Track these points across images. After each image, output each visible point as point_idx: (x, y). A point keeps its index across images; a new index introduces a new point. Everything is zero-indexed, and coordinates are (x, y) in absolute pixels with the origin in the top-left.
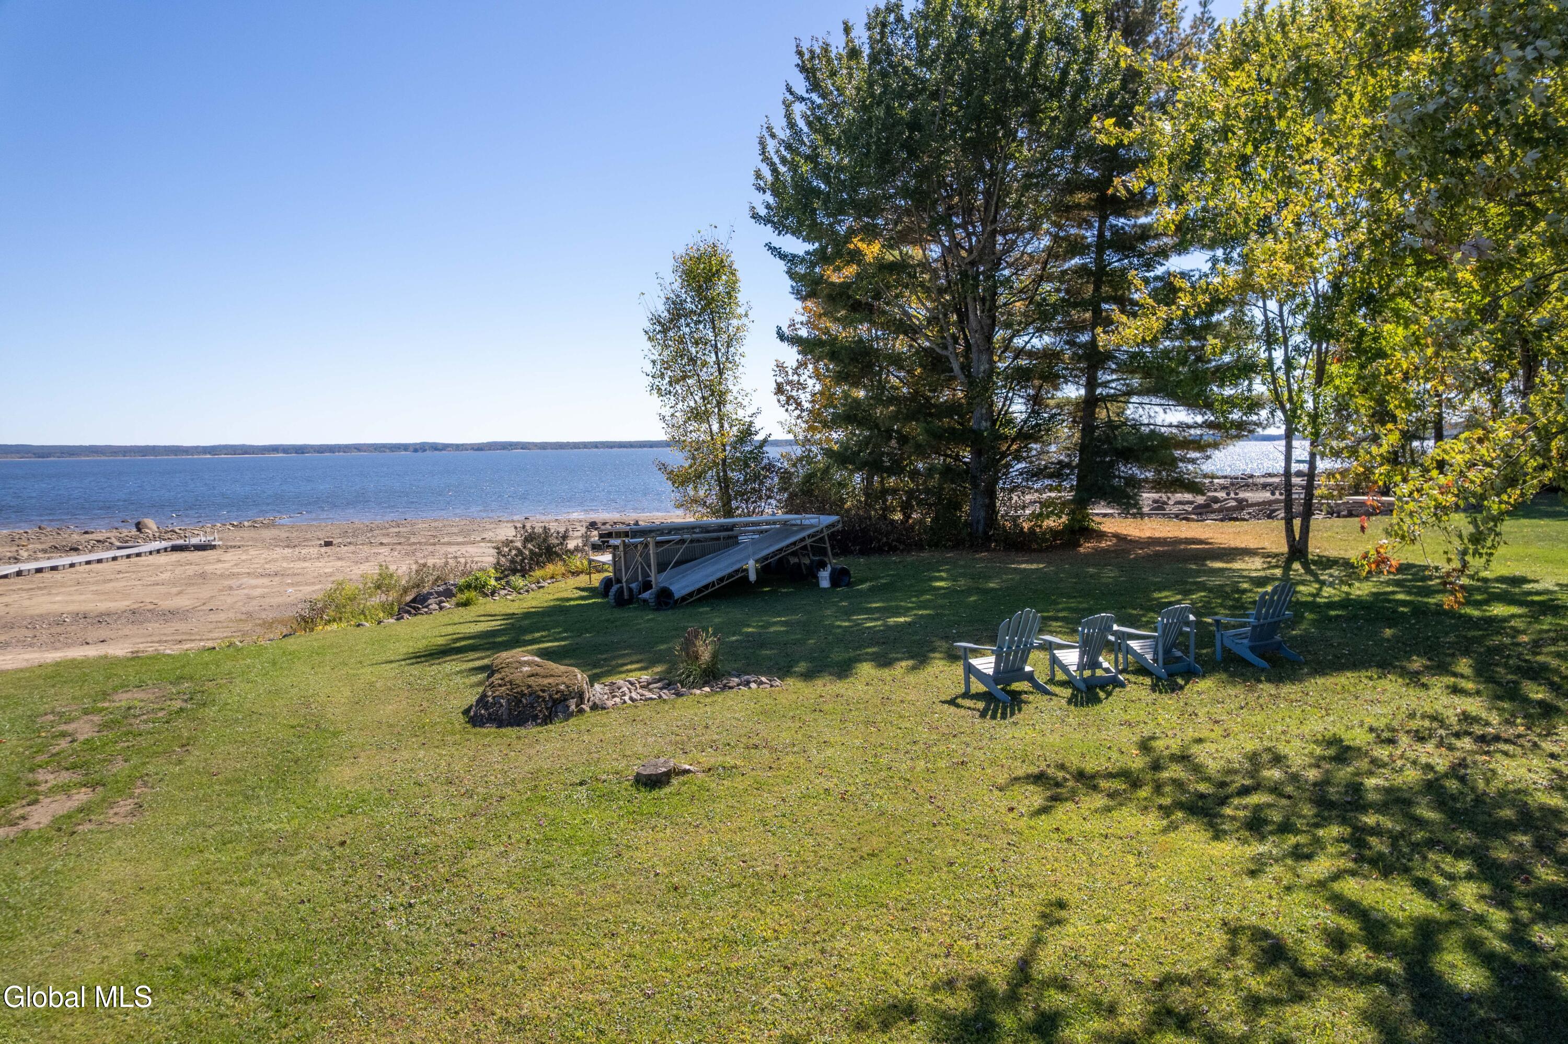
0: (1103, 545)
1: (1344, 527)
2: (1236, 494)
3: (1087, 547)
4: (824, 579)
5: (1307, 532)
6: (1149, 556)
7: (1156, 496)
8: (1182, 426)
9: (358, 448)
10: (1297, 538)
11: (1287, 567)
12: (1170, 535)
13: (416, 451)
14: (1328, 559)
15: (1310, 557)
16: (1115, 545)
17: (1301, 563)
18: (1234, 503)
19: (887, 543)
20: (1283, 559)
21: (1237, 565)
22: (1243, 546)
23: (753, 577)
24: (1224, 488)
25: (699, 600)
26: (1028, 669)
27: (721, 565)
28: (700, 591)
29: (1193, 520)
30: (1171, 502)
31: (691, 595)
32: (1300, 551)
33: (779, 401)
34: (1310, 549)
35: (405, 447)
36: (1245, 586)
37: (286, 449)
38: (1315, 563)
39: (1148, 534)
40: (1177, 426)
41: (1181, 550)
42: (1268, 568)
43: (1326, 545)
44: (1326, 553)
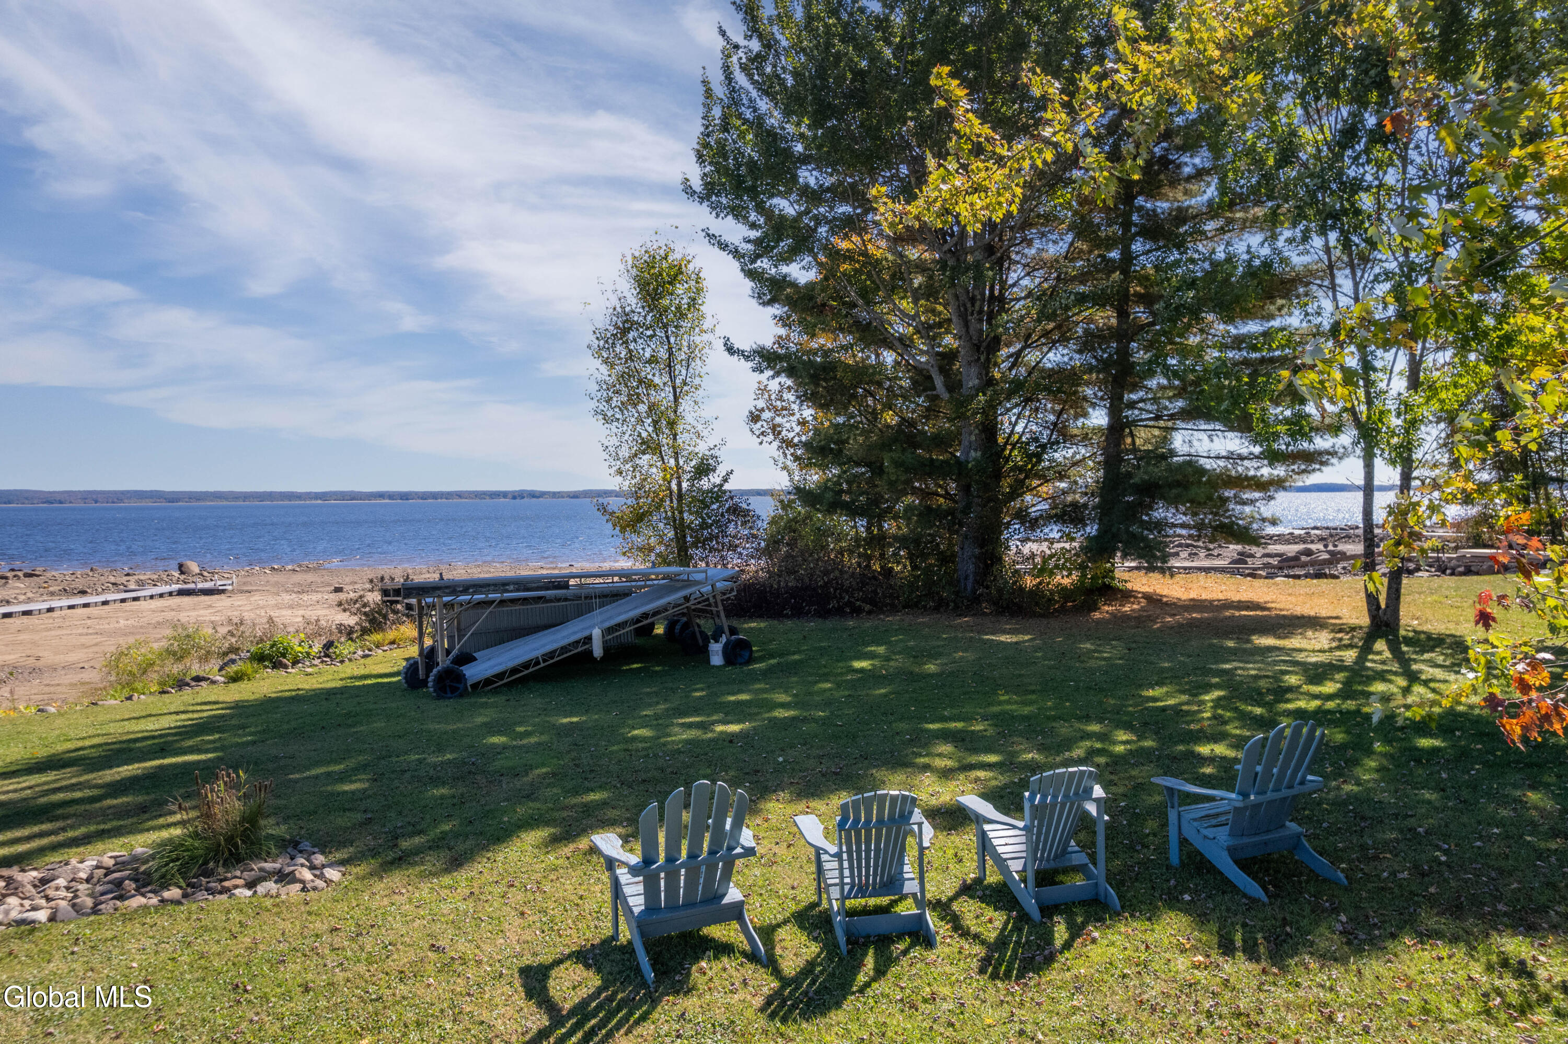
0: (1127, 608)
1: (1457, 589)
2: (1335, 546)
3: (1106, 610)
4: (716, 653)
5: (1398, 598)
6: (1181, 626)
7: (1239, 547)
8: (1231, 457)
9: (460, 495)
10: (1383, 606)
11: (1367, 649)
12: (1221, 597)
13: (514, 498)
14: (1429, 636)
15: (1402, 632)
16: (1142, 609)
17: (1389, 642)
18: (1326, 556)
19: (849, 604)
20: (1358, 634)
21: (1294, 642)
22: (1312, 613)
23: (598, 651)
24: (1321, 539)
25: (509, 685)
26: (733, 894)
27: (565, 633)
28: (514, 671)
29: (1261, 577)
30: (1258, 555)
31: (500, 676)
32: (1387, 625)
33: (751, 430)
34: (1402, 622)
35: (504, 494)
36: (1293, 680)
37: (391, 496)
38: (1408, 641)
39: (1193, 595)
40: (1227, 458)
41: (1227, 618)
42: (1339, 648)
43: (1429, 614)
44: (1427, 628)
